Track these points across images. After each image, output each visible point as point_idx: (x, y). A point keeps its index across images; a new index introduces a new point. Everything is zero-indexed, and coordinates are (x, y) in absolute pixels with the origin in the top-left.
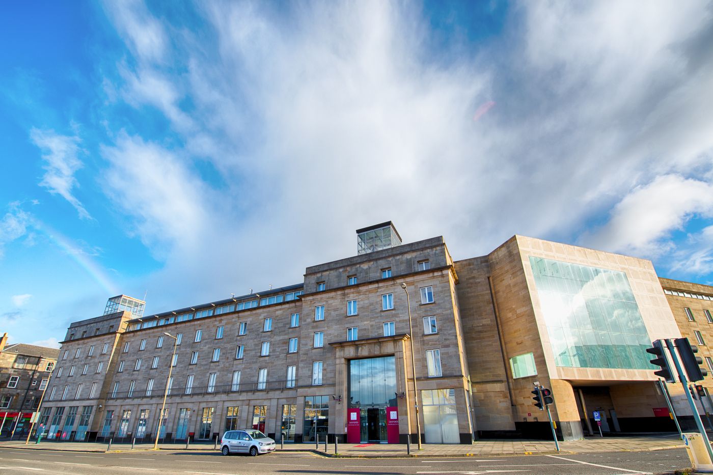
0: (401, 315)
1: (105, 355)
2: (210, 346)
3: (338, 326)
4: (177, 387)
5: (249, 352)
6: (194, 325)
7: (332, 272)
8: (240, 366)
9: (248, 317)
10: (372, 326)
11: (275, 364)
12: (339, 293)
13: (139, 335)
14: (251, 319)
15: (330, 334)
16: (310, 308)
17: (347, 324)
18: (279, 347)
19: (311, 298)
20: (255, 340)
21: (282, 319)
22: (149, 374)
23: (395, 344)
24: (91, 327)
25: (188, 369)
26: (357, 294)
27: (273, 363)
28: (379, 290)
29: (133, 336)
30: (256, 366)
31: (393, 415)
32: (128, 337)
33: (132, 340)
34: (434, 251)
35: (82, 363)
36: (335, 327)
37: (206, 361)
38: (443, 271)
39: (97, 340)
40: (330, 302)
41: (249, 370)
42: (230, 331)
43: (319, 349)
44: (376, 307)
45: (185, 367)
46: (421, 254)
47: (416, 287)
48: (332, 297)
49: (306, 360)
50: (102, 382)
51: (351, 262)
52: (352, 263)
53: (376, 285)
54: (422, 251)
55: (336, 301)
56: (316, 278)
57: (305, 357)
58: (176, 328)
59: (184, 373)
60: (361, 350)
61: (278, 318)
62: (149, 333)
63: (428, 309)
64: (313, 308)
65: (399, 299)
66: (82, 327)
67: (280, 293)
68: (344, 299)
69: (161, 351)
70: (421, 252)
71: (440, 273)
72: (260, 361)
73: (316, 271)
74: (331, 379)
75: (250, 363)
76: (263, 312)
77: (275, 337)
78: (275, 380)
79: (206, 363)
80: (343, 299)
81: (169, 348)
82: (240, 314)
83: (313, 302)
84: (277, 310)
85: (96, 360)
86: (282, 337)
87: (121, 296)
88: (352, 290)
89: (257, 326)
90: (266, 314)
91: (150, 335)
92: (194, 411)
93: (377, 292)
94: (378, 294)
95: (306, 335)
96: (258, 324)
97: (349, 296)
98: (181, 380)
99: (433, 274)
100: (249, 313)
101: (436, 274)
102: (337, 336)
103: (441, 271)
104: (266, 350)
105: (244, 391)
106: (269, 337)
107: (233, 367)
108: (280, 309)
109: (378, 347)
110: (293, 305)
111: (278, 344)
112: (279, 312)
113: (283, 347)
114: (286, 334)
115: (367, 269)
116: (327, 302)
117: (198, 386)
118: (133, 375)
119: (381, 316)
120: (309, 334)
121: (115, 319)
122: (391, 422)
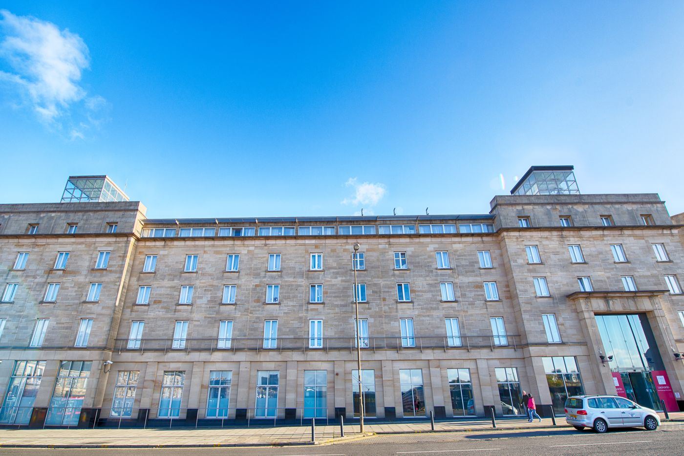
0: (639, 270)
1: (105, 272)
2: (344, 278)
3: (565, 273)
4: (292, 337)
5: (420, 294)
6: (305, 245)
7: (536, 207)
8: (409, 313)
9: (406, 245)
10: (608, 278)
11: (469, 313)
12: (555, 233)
13: (177, 247)
14: (412, 249)
15: (557, 282)
16: (518, 247)
17: (576, 272)
18: (470, 291)
19: (517, 234)
20: (428, 278)
21: (465, 255)
22: (218, 312)
23: (652, 301)
24: (52, 218)
25: (307, 310)
26: (578, 239)
27: (467, 311)
28: (605, 238)
29: (164, 246)
30: (439, 313)
31: (661, 380)
32: (149, 247)
33: (162, 252)
34: (655, 208)
35: (36, 280)
36: (560, 273)
37: (343, 300)
38: (672, 230)
39: (73, 243)
40: (545, 242)
41: (428, 318)
42: (378, 260)
43: (547, 299)
44: (607, 258)
45: (301, 306)
46: (641, 207)
47: (647, 241)
48: (547, 238)
49: (531, 311)
50: (107, 320)
51: (558, 200)
52: (559, 202)
53: (600, 232)
54: (642, 204)
55: (553, 243)
56: (515, 210)
57: (528, 307)
58: (266, 245)
59: (300, 315)
60: (613, 304)
61: (458, 253)
62: (204, 246)
63: (667, 267)
64: (522, 247)
65: (631, 252)
66: (22, 215)
67: (451, 222)
68: (563, 241)
69: (238, 277)
70: (642, 206)
71: (668, 232)
72: (443, 308)
73: (512, 202)
74: (573, 336)
75: (427, 309)
76: (432, 243)
77: (460, 277)
78: (475, 334)
79: (343, 303)
80: (561, 241)
81: (258, 275)
82: (392, 240)
83: (520, 240)
84: (455, 243)
85: (81, 279)
86: (471, 279)
87: (105, 177)
88: (572, 233)
89: (425, 259)
90: (437, 246)
91: (206, 249)
92: (337, 374)
93: (603, 240)
94: (605, 242)
95: (521, 279)
96: (426, 257)
97: (568, 239)
98: (295, 326)
99: (663, 231)
100: (407, 240)
101: (665, 232)
102: (567, 284)
103: (671, 229)
104: (447, 292)
105: (428, 348)
106: (450, 276)
107: (397, 312)
108: (459, 243)
109: (633, 302)
110: (479, 239)
111: (468, 287)
112: (458, 245)
113: (477, 291)
114: (476, 276)
115: (582, 212)
116: (541, 242)
117: (337, 336)
118: (175, 311)
119: (616, 268)
120: (526, 278)
121: (121, 213)
122: (660, 388)
